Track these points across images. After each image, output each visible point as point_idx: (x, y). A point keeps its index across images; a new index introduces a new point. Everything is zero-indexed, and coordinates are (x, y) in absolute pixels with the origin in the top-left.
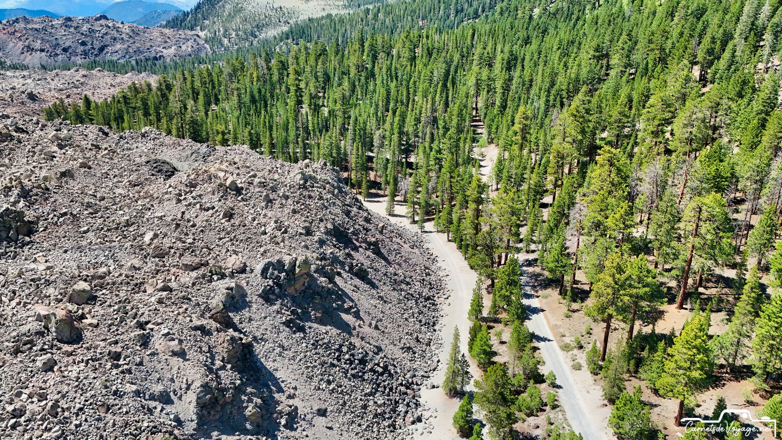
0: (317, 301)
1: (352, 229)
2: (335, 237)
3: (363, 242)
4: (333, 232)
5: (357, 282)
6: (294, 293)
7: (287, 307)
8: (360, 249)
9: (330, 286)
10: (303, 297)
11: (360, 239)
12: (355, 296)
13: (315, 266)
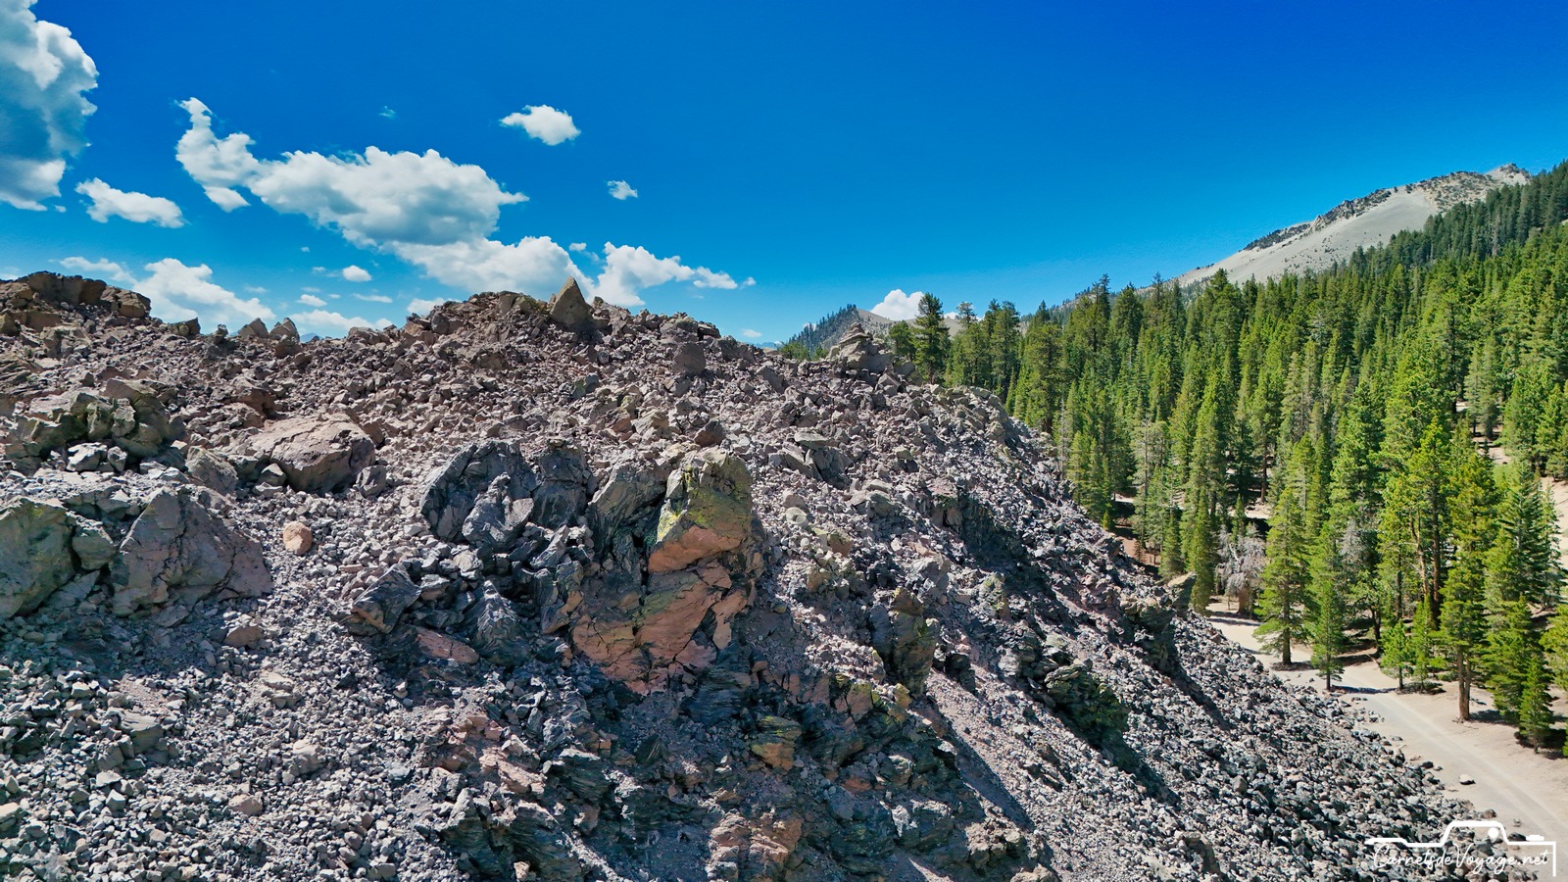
4: (953, 515)
5: (1065, 740)
8: (1084, 629)
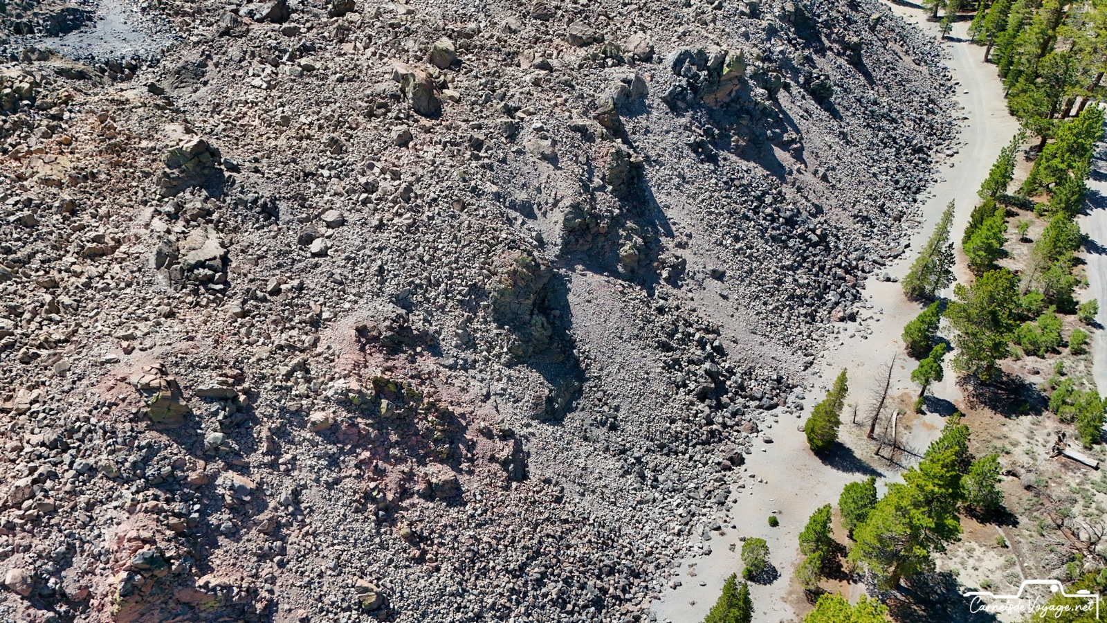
0: (744, 122)
1: (825, 17)
2: (794, 26)
3: (836, 42)
4: (792, 18)
5: (811, 104)
6: (712, 104)
7: (700, 123)
8: (829, 53)
9: (767, 103)
10: (725, 112)
11: (834, 36)
12: (803, 125)
13: (752, 68)
